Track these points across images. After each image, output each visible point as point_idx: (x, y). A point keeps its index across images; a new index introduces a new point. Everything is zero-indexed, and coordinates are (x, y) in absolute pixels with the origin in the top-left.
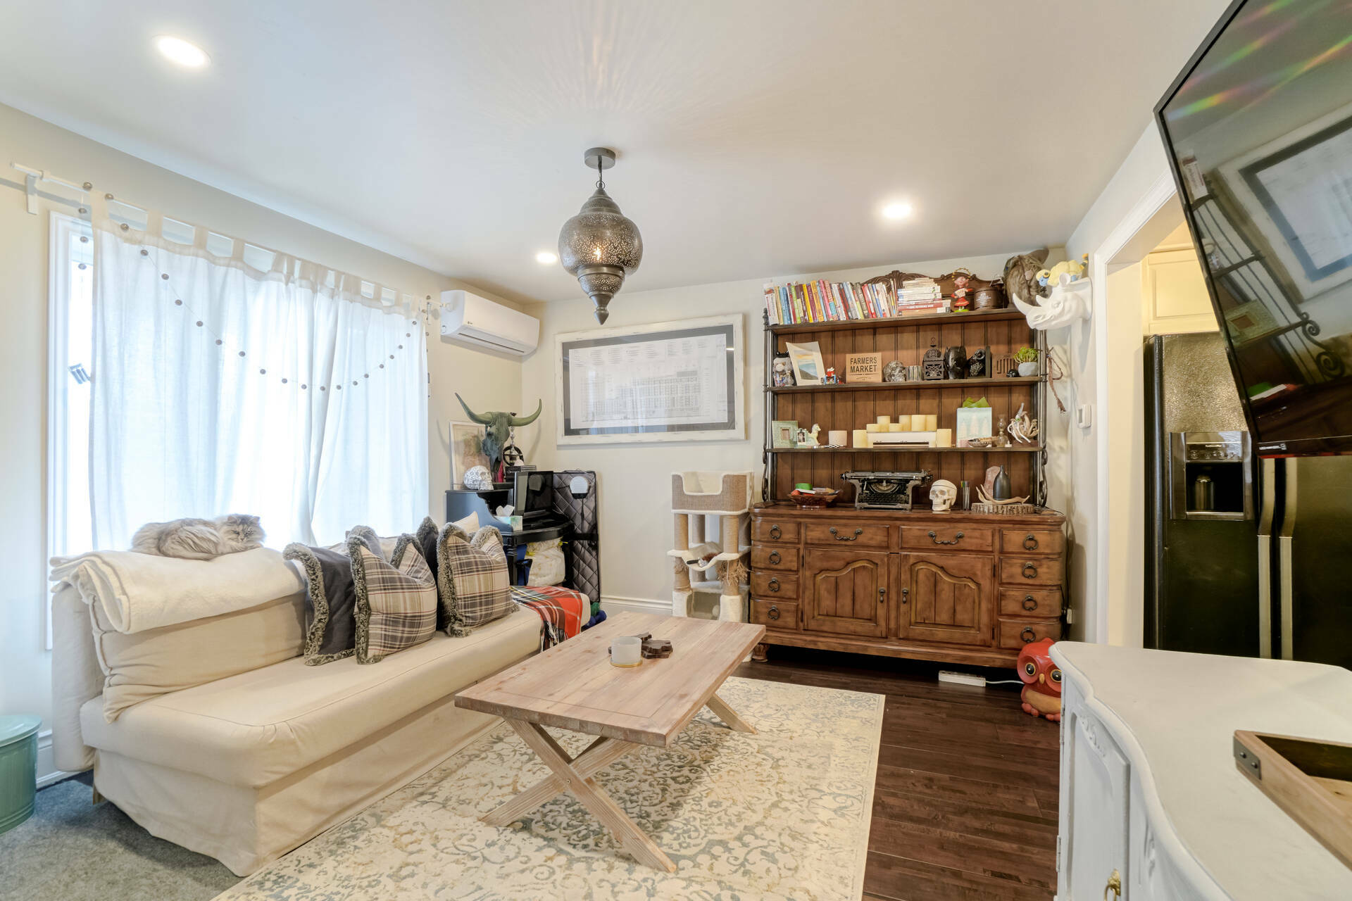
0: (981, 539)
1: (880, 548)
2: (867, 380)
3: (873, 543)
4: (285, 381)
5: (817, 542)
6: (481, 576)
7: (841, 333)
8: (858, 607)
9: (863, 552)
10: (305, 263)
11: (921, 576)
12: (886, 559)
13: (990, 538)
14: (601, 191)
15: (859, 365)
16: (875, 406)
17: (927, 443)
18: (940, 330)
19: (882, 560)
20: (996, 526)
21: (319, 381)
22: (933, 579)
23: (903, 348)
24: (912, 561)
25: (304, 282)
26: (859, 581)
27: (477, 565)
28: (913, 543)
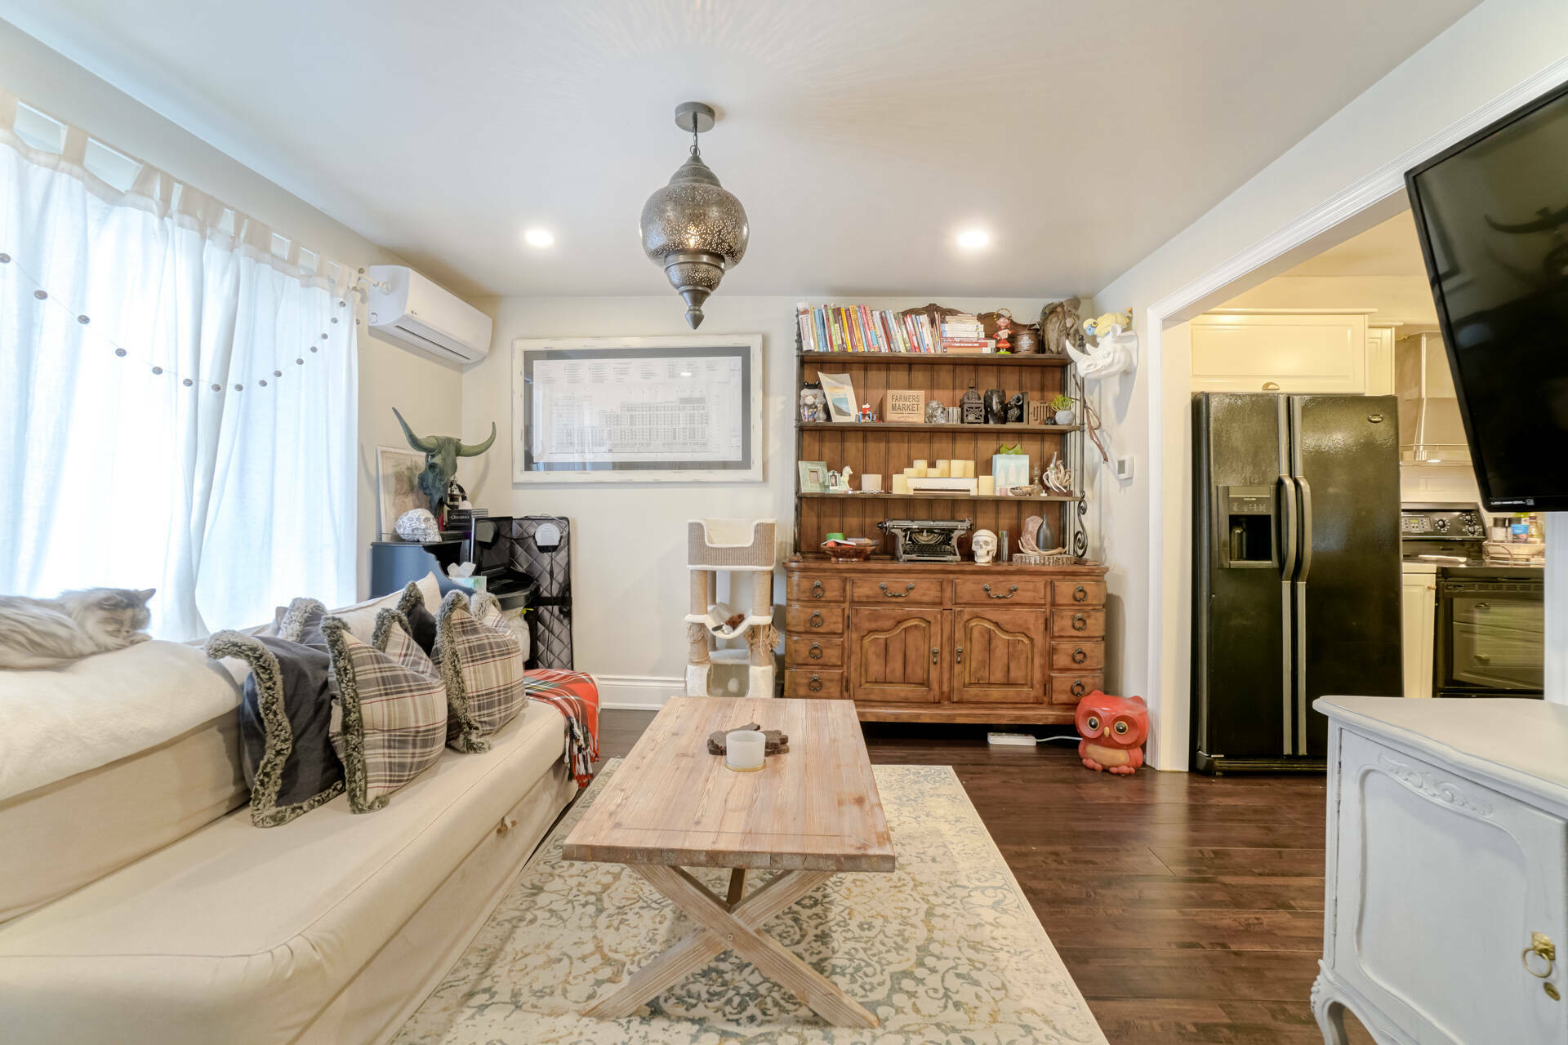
0: (1034, 591)
1: (933, 604)
2: (910, 420)
3: (926, 599)
4: (158, 371)
5: (865, 600)
6: (498, 663)
7: (875, 366)
8: (909, 670)
9: (914, 610)
10: (188, 190)
11: (976, 633)
12: (939, 616)
13: (1043, 590)
14: (696, 158)
15: (901, 403)
16: (909, 448)
17: (969, 491)
18: (976, 371)
19: (935, 618)
20: (1048, 578)
21: (207, 376)
22: (987, 637)
23: (938, 388)
24: (966, 617)
25: (187, 219)
26: (911, 639)
27: (492, 648)
28: (966, 598)
